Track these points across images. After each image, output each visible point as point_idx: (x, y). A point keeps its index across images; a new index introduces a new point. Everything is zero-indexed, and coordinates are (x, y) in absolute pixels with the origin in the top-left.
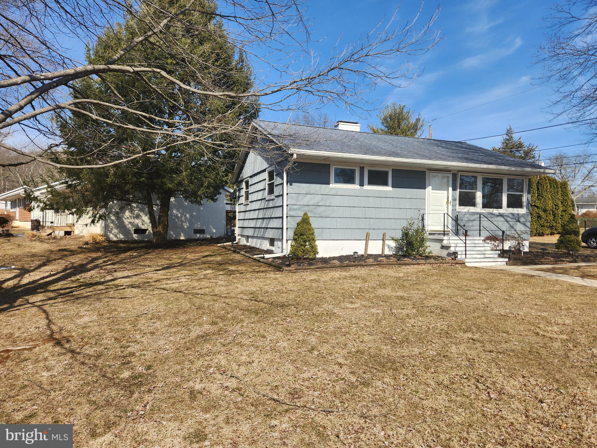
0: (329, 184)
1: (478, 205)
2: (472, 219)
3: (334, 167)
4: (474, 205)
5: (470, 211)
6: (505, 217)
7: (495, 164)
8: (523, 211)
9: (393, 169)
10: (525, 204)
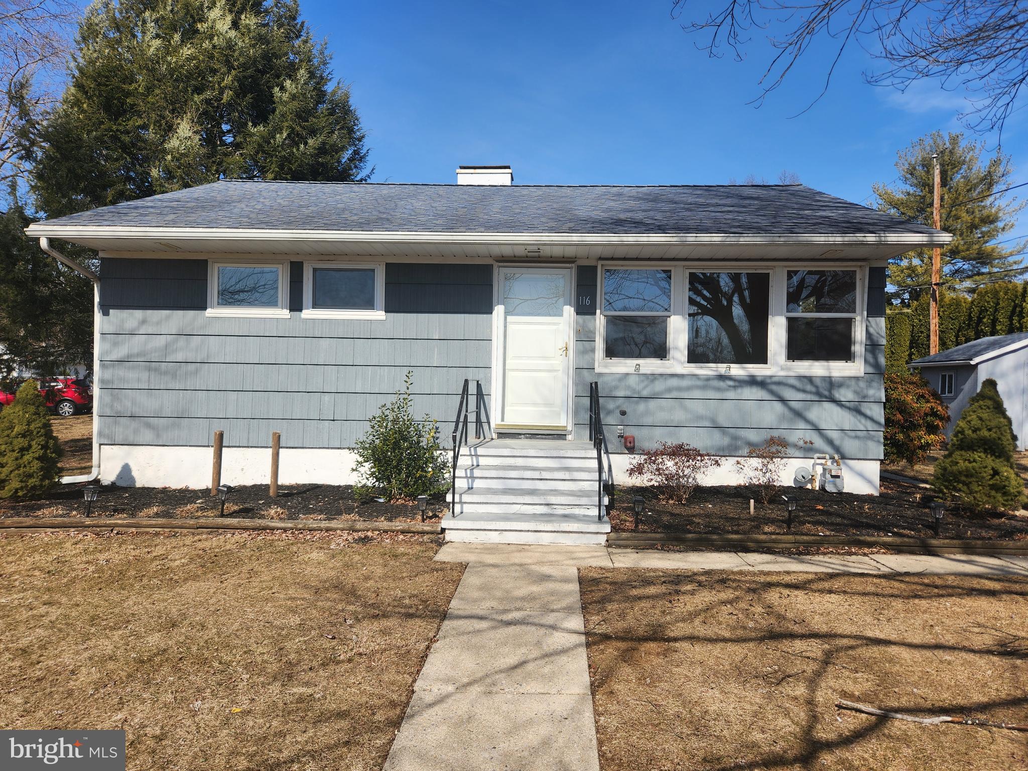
0: (205, 308)
1: (672, 353)
2: (645, 393)
3: (216, 266)
4: (661, 352)
5: (643, 370)
6: (774, 387)
7: (719, 231)
8: (855, 368)
9: (388, 265)
10: (858, 348)
